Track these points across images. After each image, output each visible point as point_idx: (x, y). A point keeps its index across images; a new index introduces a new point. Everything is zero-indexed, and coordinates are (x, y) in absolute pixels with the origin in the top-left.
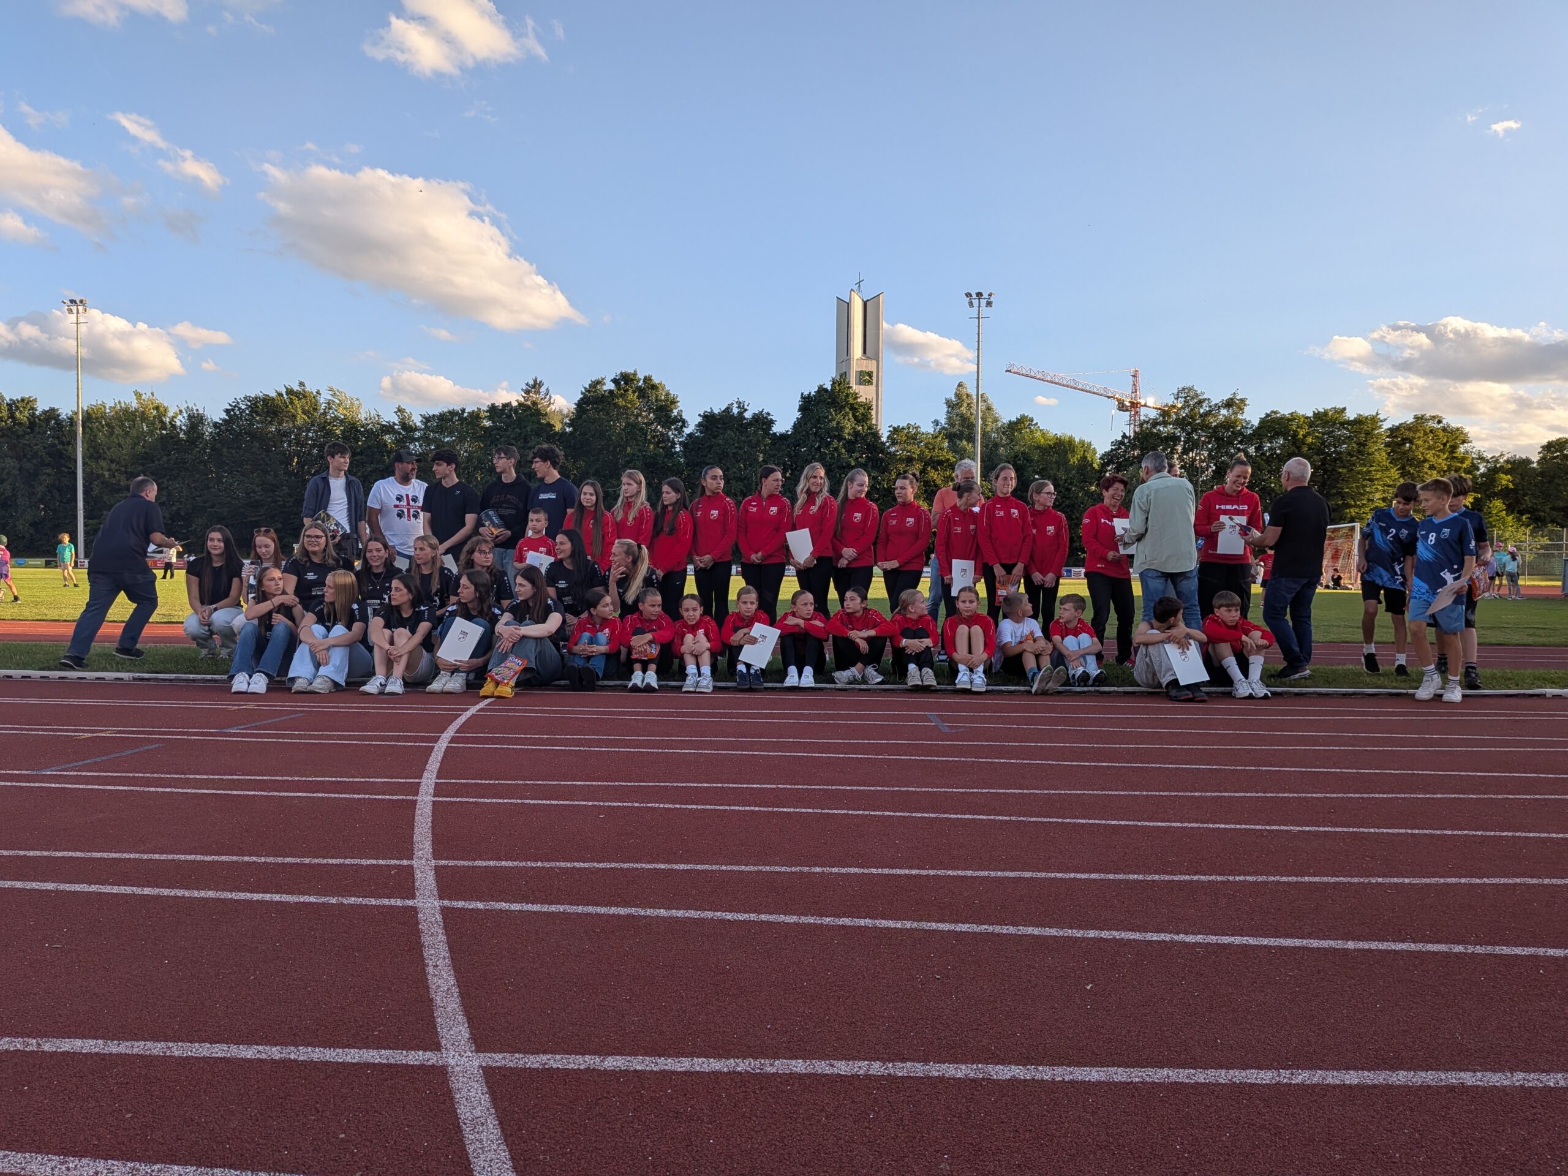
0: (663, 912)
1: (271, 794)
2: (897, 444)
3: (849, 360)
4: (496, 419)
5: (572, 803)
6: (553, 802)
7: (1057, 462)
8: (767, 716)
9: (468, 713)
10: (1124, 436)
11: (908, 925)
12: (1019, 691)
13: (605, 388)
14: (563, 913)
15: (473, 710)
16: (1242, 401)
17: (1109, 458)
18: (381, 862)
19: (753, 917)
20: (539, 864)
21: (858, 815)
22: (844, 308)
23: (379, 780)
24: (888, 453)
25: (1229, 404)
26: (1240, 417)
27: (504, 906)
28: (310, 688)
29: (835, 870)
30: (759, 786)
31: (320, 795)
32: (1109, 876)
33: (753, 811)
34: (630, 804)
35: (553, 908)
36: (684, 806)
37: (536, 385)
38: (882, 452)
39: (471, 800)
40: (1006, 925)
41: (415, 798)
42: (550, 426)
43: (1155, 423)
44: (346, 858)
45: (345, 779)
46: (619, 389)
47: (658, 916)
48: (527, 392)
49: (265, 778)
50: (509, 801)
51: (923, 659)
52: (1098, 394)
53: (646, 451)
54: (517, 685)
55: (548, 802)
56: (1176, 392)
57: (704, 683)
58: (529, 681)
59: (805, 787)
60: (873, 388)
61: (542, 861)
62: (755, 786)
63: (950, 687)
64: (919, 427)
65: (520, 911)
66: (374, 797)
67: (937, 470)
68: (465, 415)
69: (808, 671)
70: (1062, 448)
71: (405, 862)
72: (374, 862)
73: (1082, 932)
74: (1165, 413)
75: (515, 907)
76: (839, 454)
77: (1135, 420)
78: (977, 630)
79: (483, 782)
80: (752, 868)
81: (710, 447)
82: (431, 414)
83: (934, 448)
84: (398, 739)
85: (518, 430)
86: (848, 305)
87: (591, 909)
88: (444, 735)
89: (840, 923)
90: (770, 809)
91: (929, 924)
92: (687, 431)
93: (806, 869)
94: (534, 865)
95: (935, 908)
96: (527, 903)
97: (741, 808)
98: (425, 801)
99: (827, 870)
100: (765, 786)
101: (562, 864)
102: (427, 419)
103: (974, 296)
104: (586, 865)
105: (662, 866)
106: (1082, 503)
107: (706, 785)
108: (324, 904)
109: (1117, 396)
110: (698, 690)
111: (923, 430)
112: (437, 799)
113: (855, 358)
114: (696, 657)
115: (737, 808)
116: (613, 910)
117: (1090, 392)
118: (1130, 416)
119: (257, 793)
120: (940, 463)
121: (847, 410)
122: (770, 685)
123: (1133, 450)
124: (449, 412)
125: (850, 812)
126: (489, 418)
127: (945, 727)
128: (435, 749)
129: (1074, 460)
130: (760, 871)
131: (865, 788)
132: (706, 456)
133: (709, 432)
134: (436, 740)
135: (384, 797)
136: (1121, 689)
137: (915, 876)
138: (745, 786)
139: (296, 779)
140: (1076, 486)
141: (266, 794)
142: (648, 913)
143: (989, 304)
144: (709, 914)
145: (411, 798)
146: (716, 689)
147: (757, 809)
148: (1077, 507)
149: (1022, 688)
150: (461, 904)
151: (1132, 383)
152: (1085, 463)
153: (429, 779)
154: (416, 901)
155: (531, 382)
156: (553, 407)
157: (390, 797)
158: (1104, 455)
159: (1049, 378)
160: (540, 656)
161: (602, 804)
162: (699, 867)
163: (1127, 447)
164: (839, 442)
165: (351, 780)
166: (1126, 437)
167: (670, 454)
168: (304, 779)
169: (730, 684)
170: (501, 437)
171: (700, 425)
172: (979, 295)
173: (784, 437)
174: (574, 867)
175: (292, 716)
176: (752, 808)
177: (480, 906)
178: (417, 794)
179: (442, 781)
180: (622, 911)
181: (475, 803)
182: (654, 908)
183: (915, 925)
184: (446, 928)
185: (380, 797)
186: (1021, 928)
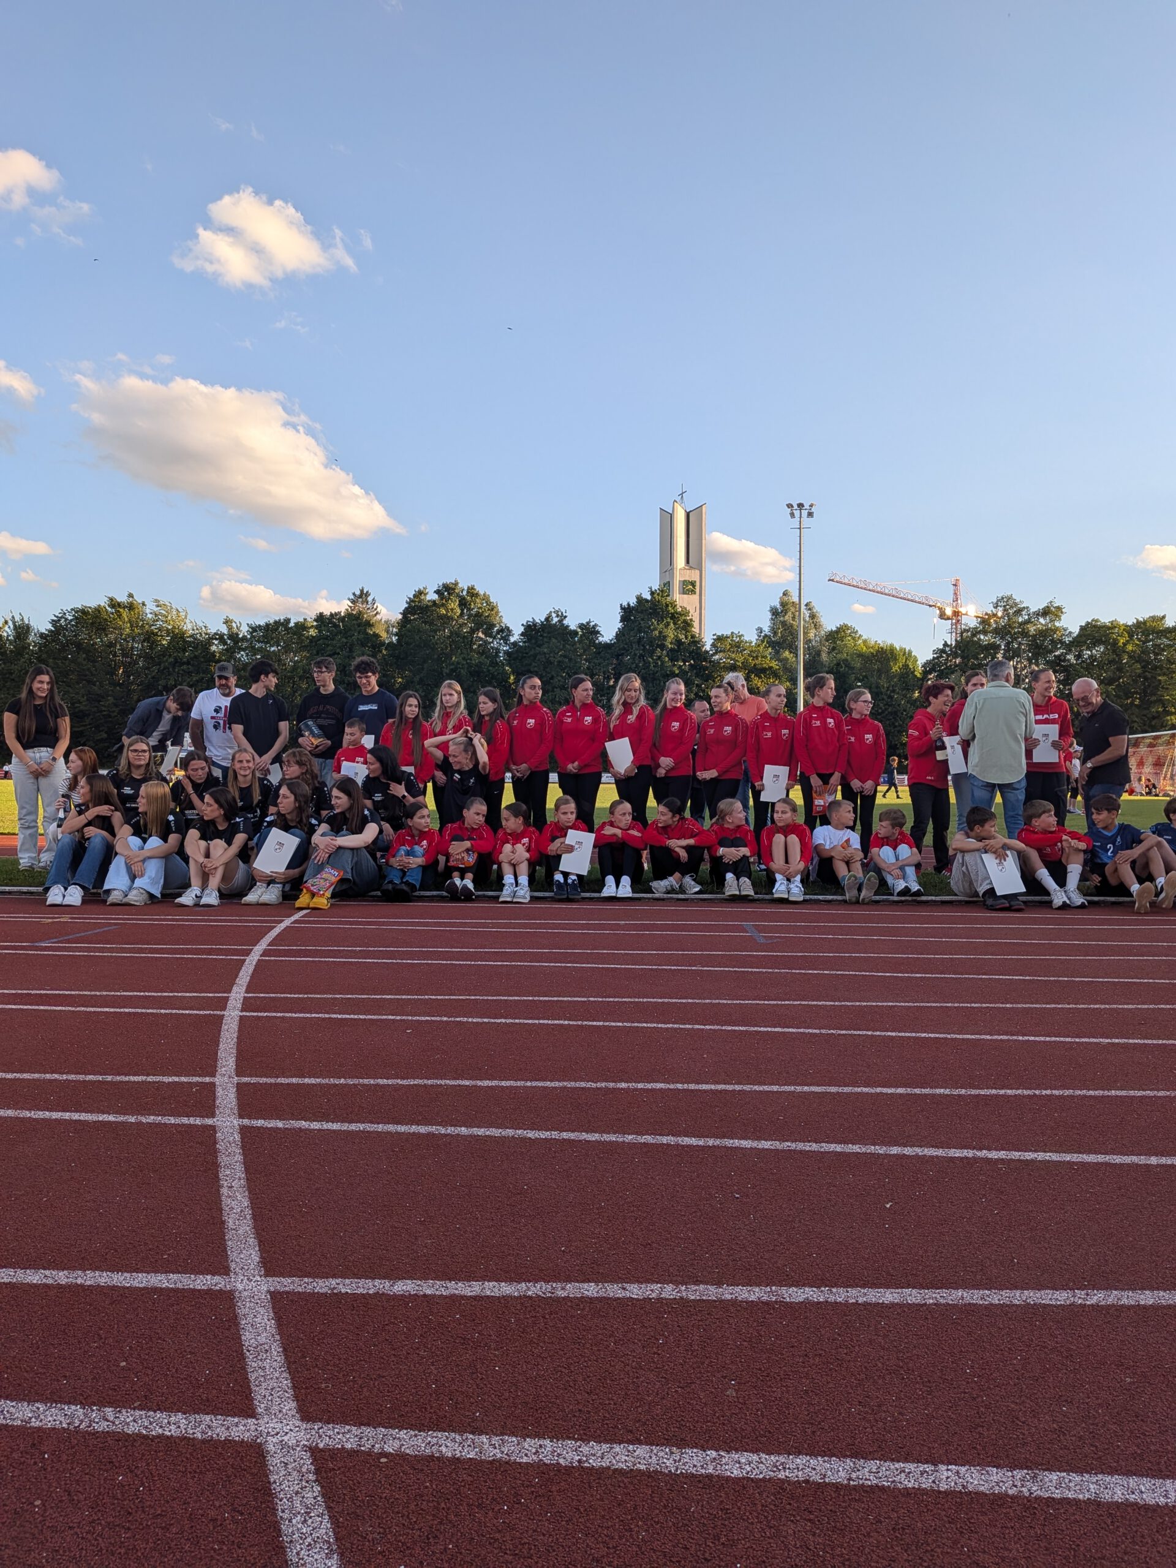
0: (463, 1130)
1: (78, 1009)
2: (721, 651)
3: (672, 569)
4: (323, 628)
5: (380, 1017)
6: (361, 1017)
7: (879, 670)
8: (583, 927)
9: (282, 924)
10: (946, 645)
11: (711, 1142)
12: (837, 900)
13: (429, 598)
14: (363, 1132)
15: (287, 922)
16: (1059, 608)
17: (931, 666)
18: (184, 1079)
19: (555, 1135)
20: (342, 1081)
21: (667, 1029)
22: (667, 519)
23: (188, 994)
24: (710, 662)
25: (1045, 612)
26: (1057, 624)
27: (304, 1124)
28: (125, 900)
29: (640, 1086)
30: (569, 999)
31: (127, 1010)
32: (916, 1090)
33: (562, 1025)
34: (438, 1019)
35: (353, 1127)
36: (493, 1021)
37: (363, 596)
38: (705, 660)
39: (279, 1015)
40: (809, 1142)
41: (222, 1013)
42: (377, 636)
43: (975, 632)
44: (148, 1075)
45: (153, 994)
46: (442, 599)
47: (458, 1135)
48: (353, 602)
49: (73, 993)
50: (317, 1016)
51: (740, 868)
52: (920, 603)
53: (471, 660)
54: (333, 896)
55: (356, 1017)
56: (995, 601)
57: (521, 893)
58: (344, 892)
59: (616, 1000)
60: (696, 597)
61: (345, 1078)
62: (565, 999)
63: (767, 897)
64: (742, 635)
65: (319, 1130)
66: (181, 1012)
67: (760, 677)
68: (292, 624)
69: (626, 880)
70: (884, 656)
71: (207, 1079)
72: (176, 1079)
73: (885, 1148)
74: (984, 621)
75: (315, 1125)
76: (663, 662)
77: (956, 629)
78: (793, 839)
79: (292, 996)
80: (557, 1084)
81: (535, 656)
82: (257, 624)
83: (757, 657)
84: (210, 952)
85: (344, 640)
86: (671, 516)
87: (391, 1128)
88: (256, 948)
89: (642, 1141)
90: (580, 1023)
91: (731, 1141)
92: (512, 639)
93: (611, 1085)
94: (337, 1082)
95: (738, 1124)
96: (327, 1122)
97: (550, 1022)
98: (232, 1015)
99: (632, 1085)
100: (576, 999)
101: (366, 1081)
102: (254, 629)
103: (796, 507)
104: (390, 1082)
105: (467, 1083)
106: (905, 711)
107: (516, 998)
108: (122, 1123)
109: (939, 605)
110: (515, 900)
111: (746, 638)
112: (244, 1014)
113: (679, 567)
114: (514, 866)
115: (546, 1022)
116: (414, 1129)
117: (912, 601)
118: (952, 625)
119: (64, 1008)
120: (763, 670)
121: (669, 620)
122: (587, 895)
123: (956, 658)
124: (276, 622)
125: (660, 1026)
126: (316, 627)
127: (761, 938)
128: (246, 963)
129: (896, 668)
130: (565, 1087)
131: (676, 1000)
132: (530, 665)
133: (533, 641)
134: (247, 953)
135: (191, 1012)
136: (938, 898)
137: (721, 1091)
138: (555, 999)
139: (105, 993)
140: (898, 693)
141: (73, 1009)
142: (449, 1131)
143: (810, 515)
144: (510, 1132)
145: (218, 1013)
146: (534, 899)
147: (566, 1022)
148: (900, 715)
149: (839, 898)
150: (260, 1123)
151: (952, 592)
152: (907, 672)
153: (238, 994)
154: (215, 1120)
155: (358, 593)
156: (378, 617)
157: (198, 1012)
158: (925, 664)
159: (871, 587)
160: (356, 867)
161: (410, 1018)
162: (503, 1083)
163: (948, 656)
164: (662, 650)
165: (159, 994)
166: (948, 646)
167: (494, 664)
168: (113, 993)
169: (547, 894)
170: (328, 645)
171: (522, 634)
172: (801, 506)
173: (607, 646)
174: (377, 1085)
175: (106, 929)
176: (561, 1022)
177: (280, 1124)
178: (224, 1008)
179: (250, 995)
180: (423, 1129)
181: (283, 1017)
182: (455, 1126)
183: (718, 1142)
184: (243, 1147)
185: (187, 1012)
186: (823, 1145)
